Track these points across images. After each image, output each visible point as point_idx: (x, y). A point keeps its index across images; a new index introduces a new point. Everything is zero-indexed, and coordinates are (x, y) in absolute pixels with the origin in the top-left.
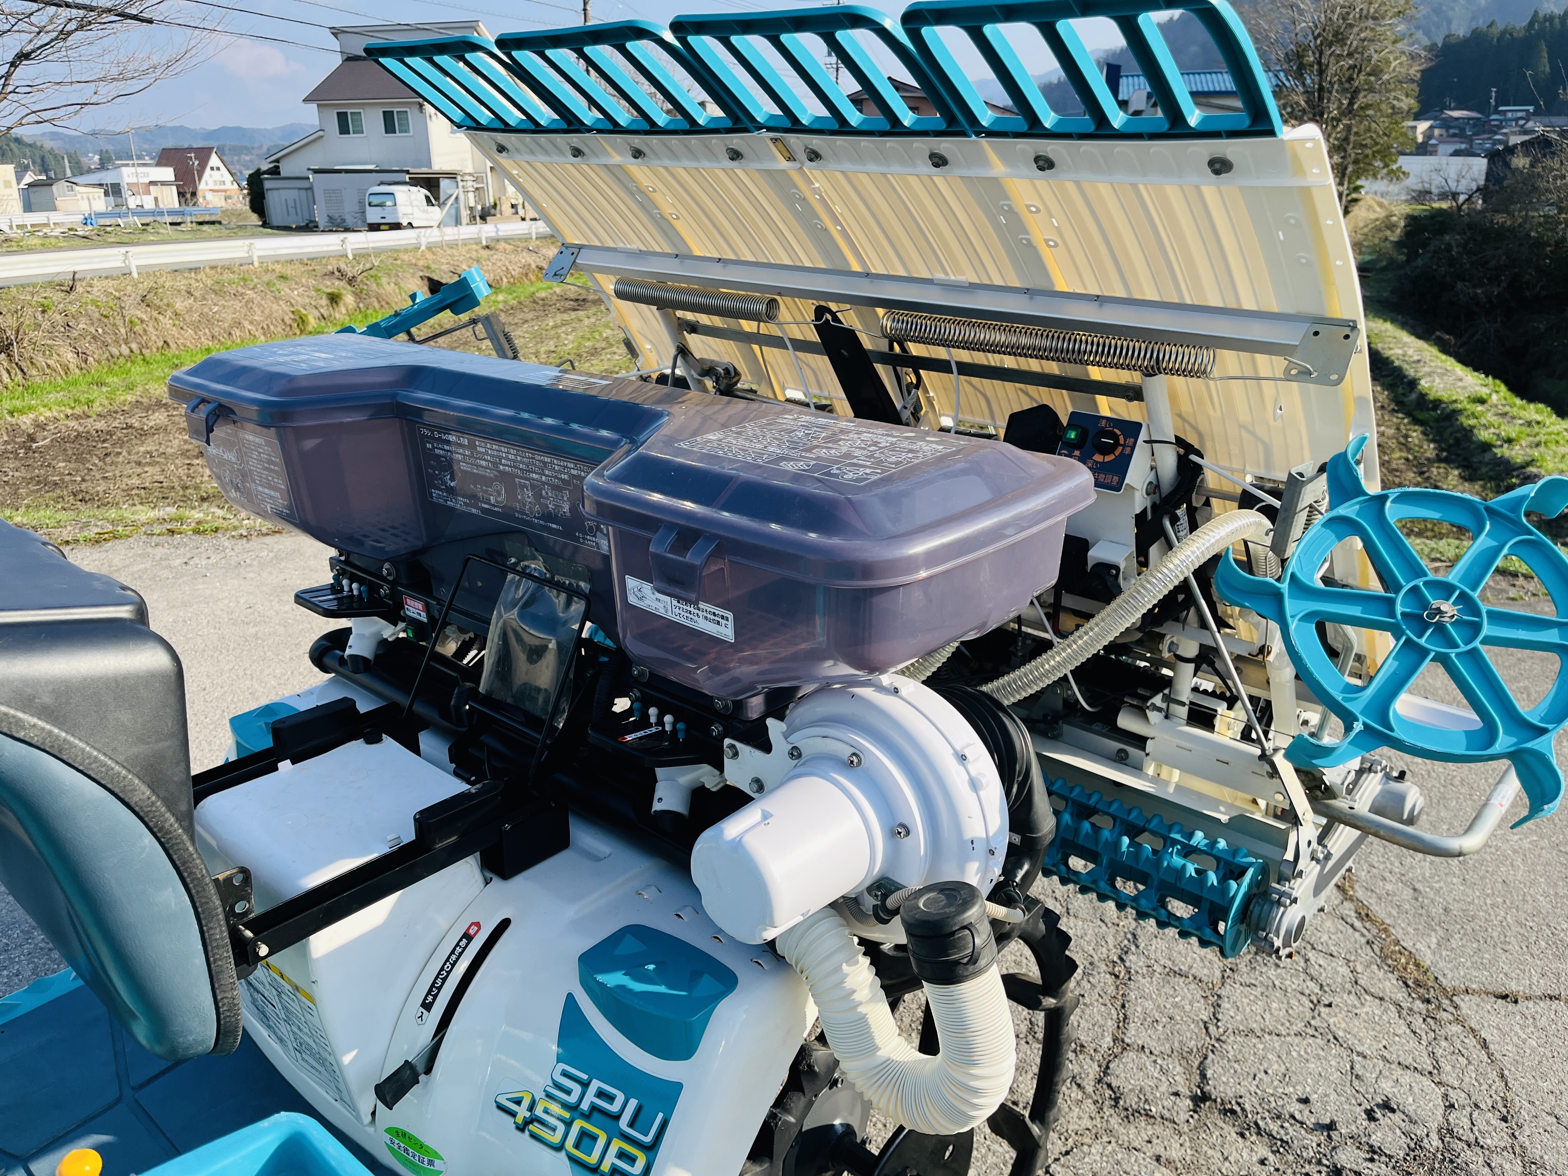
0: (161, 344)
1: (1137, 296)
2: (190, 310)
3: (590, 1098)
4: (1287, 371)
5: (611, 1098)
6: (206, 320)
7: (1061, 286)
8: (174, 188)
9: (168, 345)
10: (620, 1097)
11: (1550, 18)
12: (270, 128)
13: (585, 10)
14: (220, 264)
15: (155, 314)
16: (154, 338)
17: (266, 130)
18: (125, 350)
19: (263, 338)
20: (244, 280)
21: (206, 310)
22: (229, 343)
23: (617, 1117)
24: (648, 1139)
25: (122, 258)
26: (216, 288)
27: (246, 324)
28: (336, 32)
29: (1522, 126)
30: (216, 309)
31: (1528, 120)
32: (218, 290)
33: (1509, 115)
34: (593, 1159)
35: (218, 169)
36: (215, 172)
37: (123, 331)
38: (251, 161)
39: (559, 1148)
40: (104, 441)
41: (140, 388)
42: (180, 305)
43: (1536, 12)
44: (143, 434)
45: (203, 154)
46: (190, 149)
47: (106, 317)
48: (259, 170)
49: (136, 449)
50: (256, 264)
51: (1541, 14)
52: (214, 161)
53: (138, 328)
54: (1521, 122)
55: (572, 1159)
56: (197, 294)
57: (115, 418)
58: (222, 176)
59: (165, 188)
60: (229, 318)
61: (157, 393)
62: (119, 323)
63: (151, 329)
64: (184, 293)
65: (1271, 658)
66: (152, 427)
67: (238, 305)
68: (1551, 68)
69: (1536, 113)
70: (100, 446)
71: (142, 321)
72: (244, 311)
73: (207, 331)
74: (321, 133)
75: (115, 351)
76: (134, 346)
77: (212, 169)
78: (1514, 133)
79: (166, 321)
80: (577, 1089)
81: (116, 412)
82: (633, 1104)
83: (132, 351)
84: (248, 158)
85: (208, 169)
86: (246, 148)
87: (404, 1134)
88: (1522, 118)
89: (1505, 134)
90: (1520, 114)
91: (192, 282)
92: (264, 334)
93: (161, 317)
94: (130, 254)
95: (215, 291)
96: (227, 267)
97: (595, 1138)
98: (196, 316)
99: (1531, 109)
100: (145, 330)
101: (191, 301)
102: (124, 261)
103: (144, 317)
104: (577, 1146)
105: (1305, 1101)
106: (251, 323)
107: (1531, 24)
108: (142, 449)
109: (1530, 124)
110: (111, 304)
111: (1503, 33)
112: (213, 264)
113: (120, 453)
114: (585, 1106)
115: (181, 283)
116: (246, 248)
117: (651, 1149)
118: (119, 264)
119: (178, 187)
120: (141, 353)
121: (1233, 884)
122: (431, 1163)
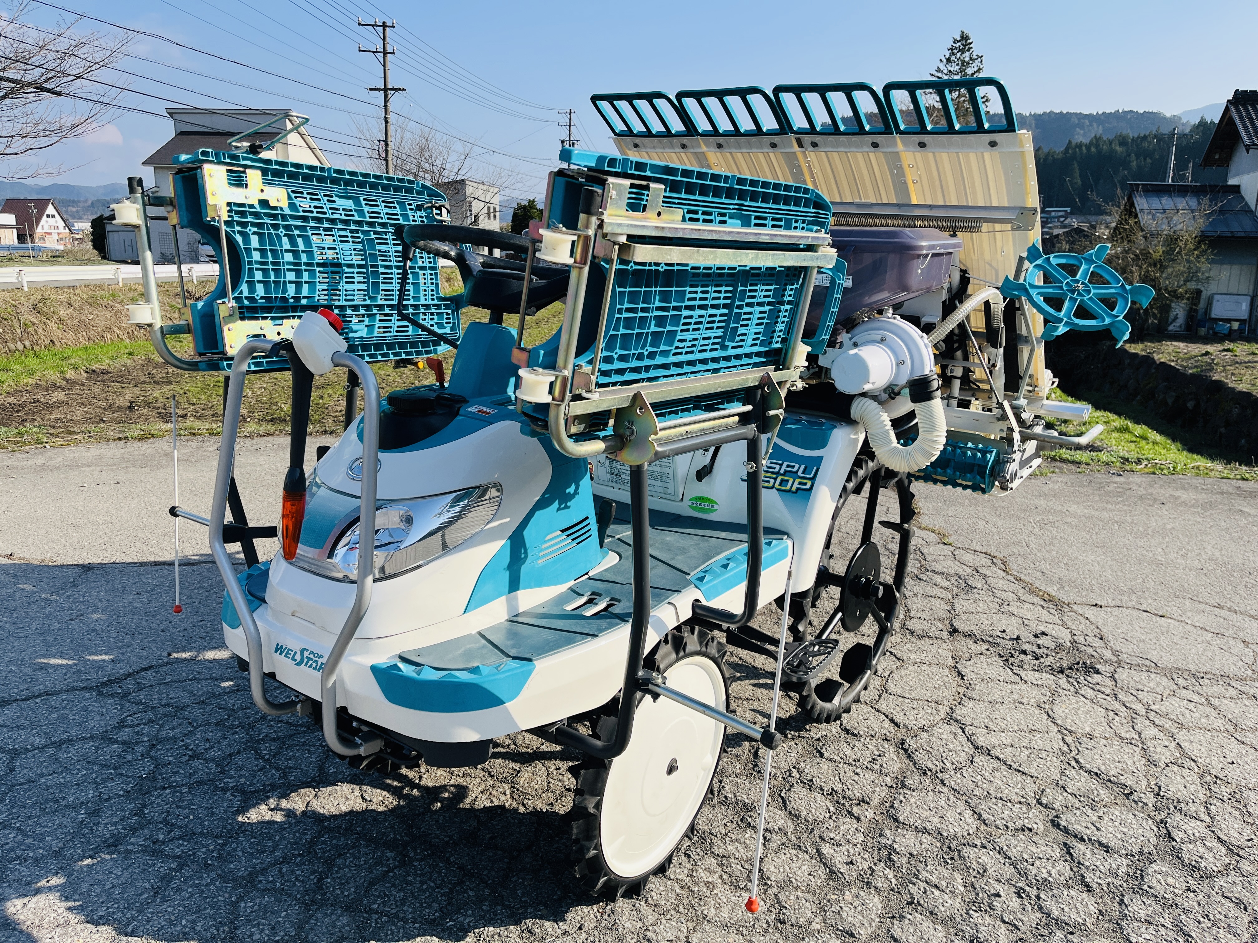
0: (48, 342)
1: (948, 204)
2: (71, 317)
3: (784, 468)
4: (1012, 227)
5: (793, 467)
6: (84, 325)
7: (914, 201)
8: (15, 231)
9: (54, 343)
10: (797, 466)
11: (1079, 146)
12: (94, 186)
13: (386, 106)
14: (93, 284)
15: (44, 319)
16: (43, 337)
17: (91, 187)
18: (20, 346)
19: (128, 340)
20: (113, 296)
21: (84, 318)
22: (102, 343)
23: (797, 472)
24: (812, 476)
25: (16, 275)
26: (91, 301)
27: (115, 329)
28: (172, 114)
29: (1062, 222)
30: (91, 317)
31: (1066, 218)
32: (93, 303)
33: (1053, 214)
34: (788, 488)
35: (53, 216)
36: (50, 219)
37: (19, 331)
38: (77, 212)
39: (773, 487)
40: (18, 411)
41: (39, 374)
42: (63, 312)
43: (1070, 142)
44: (49, 407)
45: (42, 205)
46: (31, 201)
47: (5, 319)
48: (102, 216)
49: (47, 417)
50: (121, 284)
51: (1074, 142)
52: (50, 210)
53: (31, 329)
54: (1062, 219)
55: (778, 490)
56: (76, 305)
57: (22, 396)
58: (56, 222)
59: (8, 231)
60: (102, 324)
61: (52, 378)
62: (16, 324)
63: (40, 331)
64: (65, 304)
65: (997, 368)
66: (55, 402)
67: (108, 315)
68: (1082, 181)
69: (1072, 213)
70: (15, 415)
71: (34, 324)
72: (113, 320)
73: (84, 334)
74: (157, 189)
75: (12, 347)
76: (27, 343)
77: (48, 216)
78: (1057, 227)
79: (53, 325)
80: (778, 467)
81: (21, 391)
82: (803, 467)
83: (25, 347)
84: (74, 209)
85: (45, 216)
86: (73, 201)
87: (700, 498)
88: (1062, 216)
89: (1050, 228)
90: (1061, 214)
91: (72, 296)
92: (129, 338)
93: (48, 322)
94: (23, 272)
95: (89, 303)
96: (100, 286)
97: (788, 481)
98: (76, 322)
99: (1068, 209)
100: (36, 331)
101: (71, 310)
102: (17, 278)
103: (35, 321)
104: (780, 485)
105: (1004, 631)
106: (119, 329)
107: (1067, 149)
108: (53, 417)
109: (1068, 221)
110: (9, 310)
111: (1048, 154)
112: (88, 283)
113: (35, 420)
114: (782, 471)
115: (63, 297)
116: (113, 272)
117: (813, 479)
118: (14, 280)
119: (18, 230)
120: (33, 349)
121: (989, 456)
122: (713, 506)
